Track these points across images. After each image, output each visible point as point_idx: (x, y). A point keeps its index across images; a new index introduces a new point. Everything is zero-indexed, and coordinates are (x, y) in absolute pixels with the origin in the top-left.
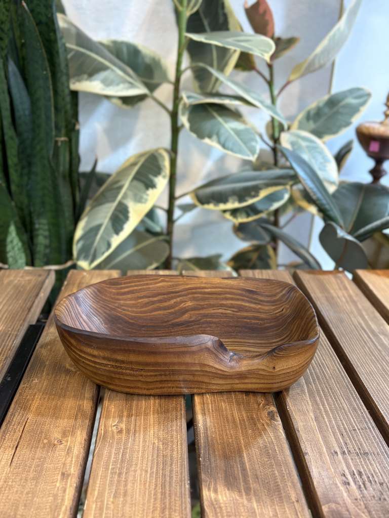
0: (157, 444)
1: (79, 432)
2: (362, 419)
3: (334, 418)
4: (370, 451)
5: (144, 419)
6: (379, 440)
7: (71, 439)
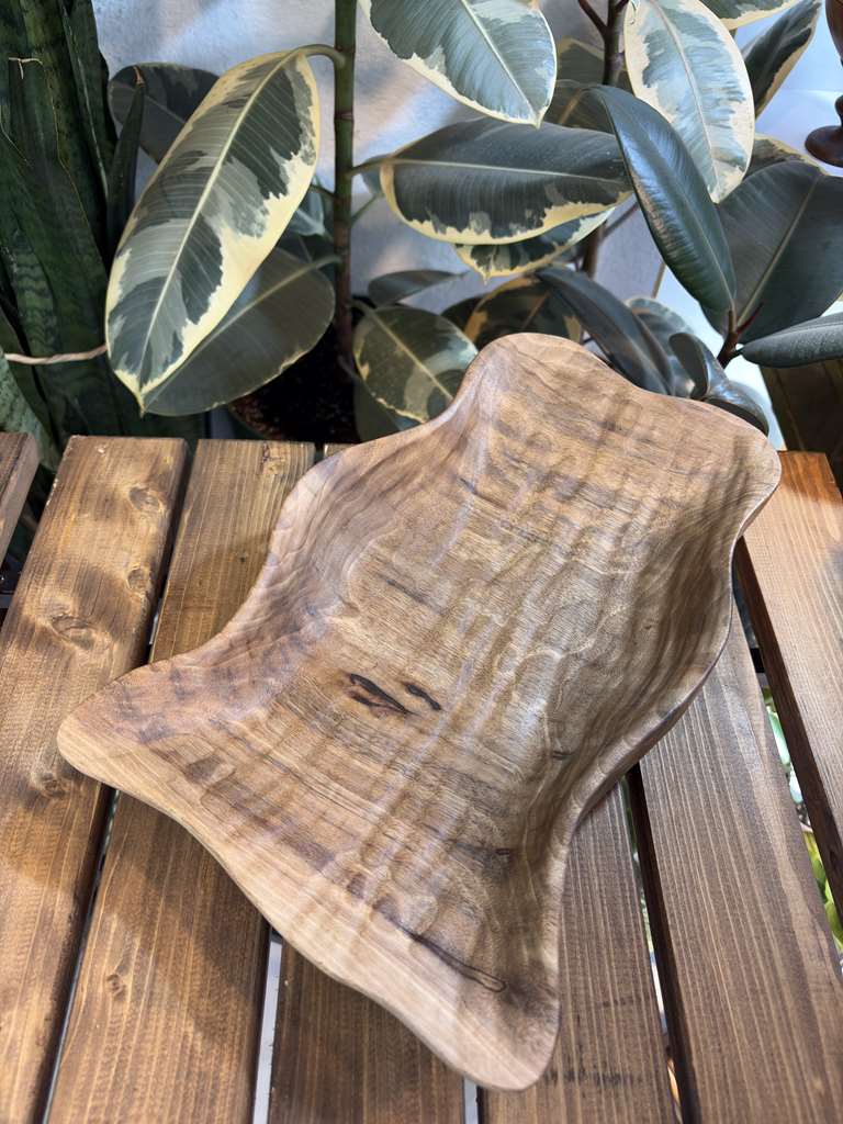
0: (191, 1035)
1: (36, 996)
2: (630, 972)
3: (570, 967)
4: (624, 1070)
5: (175, 958)
6: (652, 1034)
7: (19, 1015)
